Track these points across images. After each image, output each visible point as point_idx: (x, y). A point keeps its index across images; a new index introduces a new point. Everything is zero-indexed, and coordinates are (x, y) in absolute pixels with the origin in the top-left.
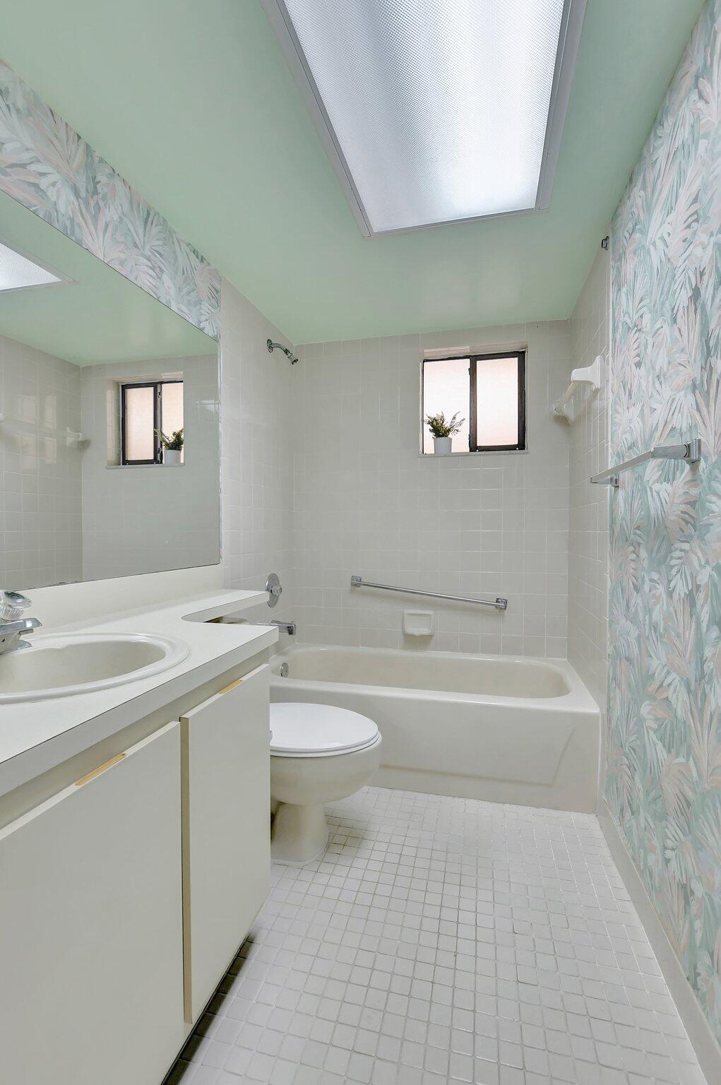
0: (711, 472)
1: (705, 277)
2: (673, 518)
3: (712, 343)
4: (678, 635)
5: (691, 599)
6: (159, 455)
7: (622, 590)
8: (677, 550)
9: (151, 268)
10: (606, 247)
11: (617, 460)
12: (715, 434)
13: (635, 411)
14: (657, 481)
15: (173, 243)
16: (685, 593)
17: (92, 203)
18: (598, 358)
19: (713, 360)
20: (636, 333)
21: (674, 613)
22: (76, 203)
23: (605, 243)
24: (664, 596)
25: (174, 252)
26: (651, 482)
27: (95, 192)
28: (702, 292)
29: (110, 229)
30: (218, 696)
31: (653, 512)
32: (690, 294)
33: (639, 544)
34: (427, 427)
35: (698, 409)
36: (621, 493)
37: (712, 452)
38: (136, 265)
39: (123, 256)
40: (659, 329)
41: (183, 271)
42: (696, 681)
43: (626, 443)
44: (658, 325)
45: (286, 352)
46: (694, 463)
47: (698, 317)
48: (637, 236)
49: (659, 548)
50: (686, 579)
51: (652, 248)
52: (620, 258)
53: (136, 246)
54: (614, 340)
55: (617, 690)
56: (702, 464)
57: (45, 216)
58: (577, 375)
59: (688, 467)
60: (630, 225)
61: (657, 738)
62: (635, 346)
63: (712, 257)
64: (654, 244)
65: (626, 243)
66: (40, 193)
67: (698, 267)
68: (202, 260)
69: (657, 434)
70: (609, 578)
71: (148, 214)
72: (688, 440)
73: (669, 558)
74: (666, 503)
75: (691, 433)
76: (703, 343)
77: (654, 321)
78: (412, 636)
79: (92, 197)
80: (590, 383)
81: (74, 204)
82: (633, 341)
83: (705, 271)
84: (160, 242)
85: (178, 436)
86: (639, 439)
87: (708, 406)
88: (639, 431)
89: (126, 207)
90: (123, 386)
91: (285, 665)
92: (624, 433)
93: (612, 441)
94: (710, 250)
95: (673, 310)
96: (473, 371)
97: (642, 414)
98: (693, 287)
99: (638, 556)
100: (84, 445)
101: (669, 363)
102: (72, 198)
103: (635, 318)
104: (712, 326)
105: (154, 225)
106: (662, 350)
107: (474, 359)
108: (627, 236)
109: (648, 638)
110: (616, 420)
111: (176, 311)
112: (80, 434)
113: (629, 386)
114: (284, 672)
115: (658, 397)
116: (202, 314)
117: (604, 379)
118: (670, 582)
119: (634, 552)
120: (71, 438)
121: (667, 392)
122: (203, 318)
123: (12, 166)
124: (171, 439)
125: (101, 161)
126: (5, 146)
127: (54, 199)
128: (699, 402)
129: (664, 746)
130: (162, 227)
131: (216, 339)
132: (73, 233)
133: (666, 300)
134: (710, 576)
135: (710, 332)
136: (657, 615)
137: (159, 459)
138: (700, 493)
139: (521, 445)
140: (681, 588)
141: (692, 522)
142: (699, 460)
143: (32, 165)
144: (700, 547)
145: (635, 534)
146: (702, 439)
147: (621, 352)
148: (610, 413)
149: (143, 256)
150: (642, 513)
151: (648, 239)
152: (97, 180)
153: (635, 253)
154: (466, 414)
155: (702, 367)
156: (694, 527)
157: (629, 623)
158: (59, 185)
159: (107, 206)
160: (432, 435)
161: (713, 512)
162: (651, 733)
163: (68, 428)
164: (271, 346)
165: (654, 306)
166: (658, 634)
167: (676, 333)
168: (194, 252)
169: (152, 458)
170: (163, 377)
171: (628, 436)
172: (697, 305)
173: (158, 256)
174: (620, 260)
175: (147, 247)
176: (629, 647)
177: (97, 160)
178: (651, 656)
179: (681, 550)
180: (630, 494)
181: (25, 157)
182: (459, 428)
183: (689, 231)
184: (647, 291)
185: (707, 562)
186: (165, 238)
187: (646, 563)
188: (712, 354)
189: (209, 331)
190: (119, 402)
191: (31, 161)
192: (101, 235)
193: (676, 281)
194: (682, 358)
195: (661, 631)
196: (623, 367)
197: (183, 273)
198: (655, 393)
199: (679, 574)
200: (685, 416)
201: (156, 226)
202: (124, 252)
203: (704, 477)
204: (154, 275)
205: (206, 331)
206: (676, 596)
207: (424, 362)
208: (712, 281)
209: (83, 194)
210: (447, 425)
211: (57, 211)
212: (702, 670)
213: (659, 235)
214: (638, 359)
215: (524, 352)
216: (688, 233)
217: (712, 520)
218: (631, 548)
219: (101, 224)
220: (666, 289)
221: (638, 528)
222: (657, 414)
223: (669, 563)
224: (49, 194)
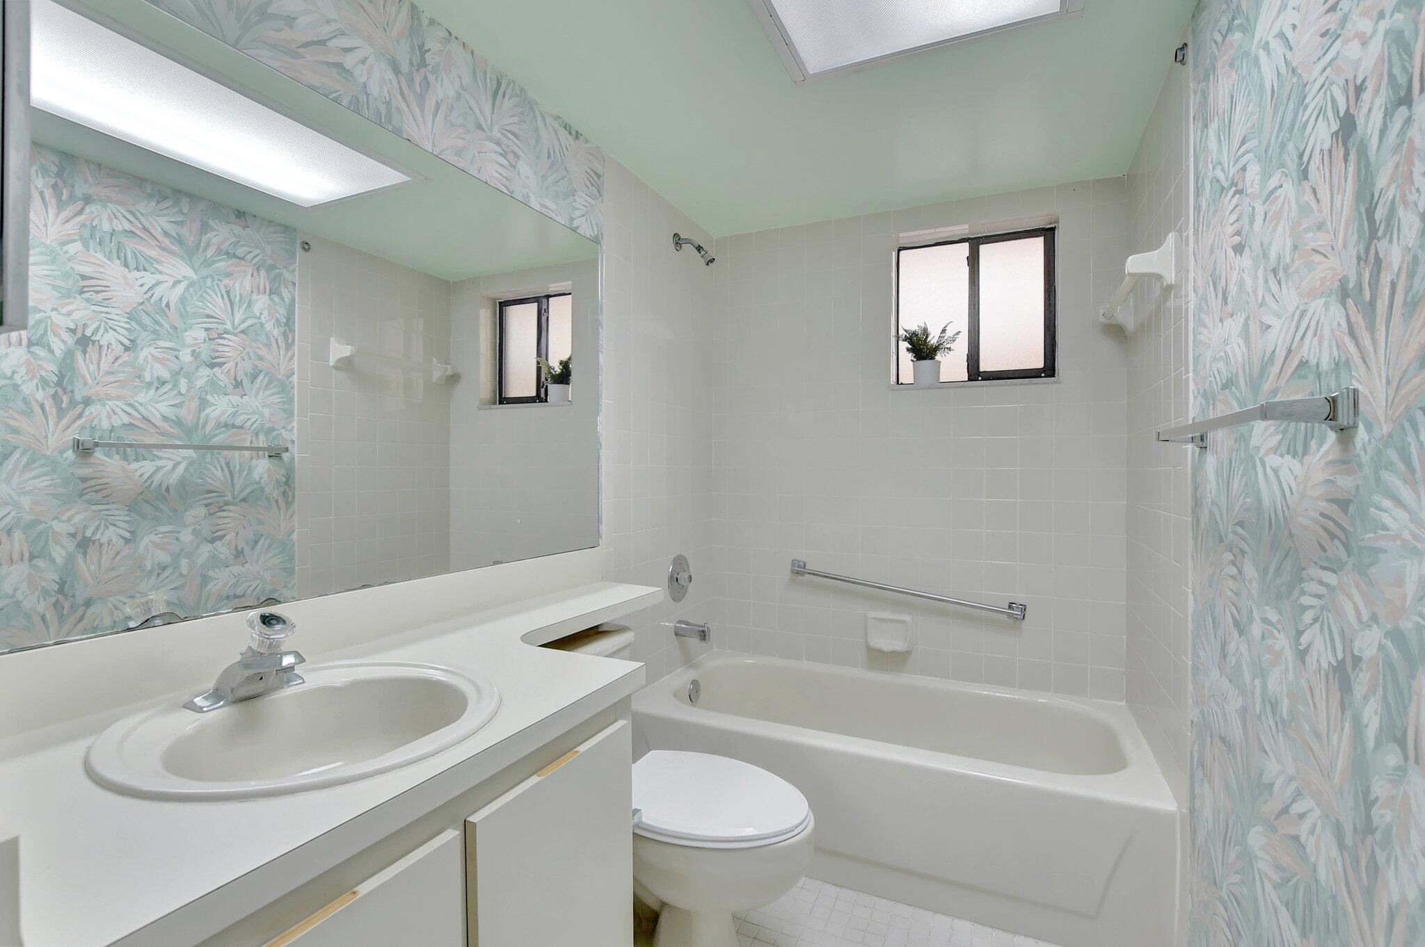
0: (1379, 453)
1: (1366, 96)
2: (1305, 522)
3: (1379, 215)
4: (1317, 735)
5: (1342, 674)
6: (543, 390)
7: (1214, 623)
8: (1312, 579)
9: (500, 154)
10: (1183, 62)
11: (1204, 402)
12: (1388, 383)
13: (1233, 326)
14: (1275, 450)
15: (535, 117)
16: (1330, 663)
17: (417, 80)
18: (1171, 238)
19: (1382, 245)
20: (1233, 196)
21: (1308, 692)
22: (395, 82)
23: (1180, 54)
24: (1289, 655)
25: (536, 130)
26: (1262, 451)
27: (423, 64)
28: (1360, 121)
29: (443, 108)
30: (534, 780)
31: (1266, 502)
32: (1335, 127)
33: (1243, 552)
34: (904, 345)
35: (1352, 334)
36: (1210, 460)
37: (1380, 412)
38: (479, 152)
39: (460, 143)
40: (1275, 189)
41: (549, 153)
42: (1355, 830)
43: (1217, 376)
44: (1273, 183)
45: (699, 248)
46: (1346, 433)
47: (1351, 169)
48: (1237, 36)
49: (1278, 568)
50: (1332, 640)
51: (1262, 54)
52: (1207, 75)
53: (480, 127)
54: (1198, 208)
55: (1206, 785)
56: (1361, 435)
57: (350, 103)
58: (1136, 264)
59: (1332, 436)
60: (1224, 21)
61: (1281, 902)
62: (1234, 217)
63: (1381, 60)
64: (1266, 47)
65: (1216, 51)
66: (344, 75)
67: (1350, 78)
68: (577, 136)
69: (1275, 369)
70: (1191, 598)
71: (499, 84)
72: (1333, 385)
73: (1297, 592)
74: (1292, 492)
75: (1338, 377)
76: (1360, 214)
77: (1266, 175)
78: (880, 651)
79: (418, 71)
80: (1158, 277)
81: (391, 83)
82: (1231, 207)
83: (1367, 84)
84: (516, 119)
85: (565, 365)
86: (1240, 371)
87: (1371, 328)
88: (1240, 360)
89: (467, 80)
90: (500, 303)
91: (695, 683)
92: (1215, 359)
93: (1195, 370)
94: (1376, 46)
95: (1301, 156)
96: (973, 261)
97: (1245, 333)
98: (1342, 114)
99: (1240, 572)
100: (454, 379)
101: (1295, 247)
102: (389, 75)
103: (1233, 171)
104: (1381, 181)
105: (507, 97)
106: (1281, 225)
107: (975, 243)
108: (1219, 38)
109: (1259, 717)
110: (1202, 338)
111: (538, 208)
112: (449, 367)
113: (1223, 281)
114: (693, 695)
115: (1273, 305)
116: (575, 209)
117: (1181, 267)
118: (1300, 633)
119: (1233, 563)
120: (437, 374)
121: (1290, 298)
122: (578, 213)
123: (306, 45)
124: (558, 369)
125: (432, 22)
126: (297, 21)
127: (363, 80)
128: (1353, 319)
129: (1294, 920)
130: (518, 99)
131: (596, 240)
132: (390, 121)
133: (1289, 140)
134: (1381, 647)
135: (1376, 198)
136: (1274, 683)
137: (543, 395)
138: (1357, 487)
139: (1049, 369)
140: (1323, 654)
141: (1343, 537)
142: (1355, 427)
143: (334, 40)
144: (1358, 586)
145: (1235, 533)
146: (1360, 388)
147: (1208, 227)
148: (1191, 325)
149: (490, 139)
150: (1248, 500)
151: (1256, 41)
152: (426, 48)
153: (1232, 65)
154: (963, 325)
155: (1359, 258)
156: (1346, 546)
157: (1224, 680)
158: (370, 61)
159: (440, 81)
160: (910, 356)
161: (1385, 528)
162: (1269, 887)
163: (435, 359)
164: (678, 241)
165: (1266, 151)
166: (1278, 719)
167: (1308, 197)
168: (565, 128)
169: (534, 394)
170: (550, 289)
171: (1221, 365)
172: (1350, 145)
173: (512, 137)
174: (1206, 79)
175: (496, 128)
176: (1225, 720)
177: (425, 22)
178: (1265, 752)
179: (1321, 583)
180: (1226, 463)
181: (325, 31)
182: (952, 346)
183: (1334, 17)
184: (1253, 127)
185: (1374, 618)
186: (522, 113)
187: (1255, 588)
188: (1380, 233)
189: (586, 230)
190: (496, 324)
191: (333, 34)
192: (429, 118)
193: (1307, 106)
194: (1321, 240)
195: (1285, 715)
196: (1212, 252)
197: (549, 156)
198: (1269, 299)
199: (1317, 625)
200: (1325, 343)
201: (509, 100)
202: (462, 138)
203: (1365, 458)
204: (505, 162)
205: (581, 231)
206: (1311, 660)
207: (899, 251)
208: (1380, 101)
209: (405, 68)
210: (933, 340)
211: (368, 95)
212: (1369, 818)
213: (1275, 31)
214: (1237, 239)
215: (1053, 229)
216: (1332, 21)
217: (1383, 544)
218: (1228, 556)
219: (430, 103)
220: (1288, 121)
221: (1241, 524)
222: (1272, 335)
223: (1297, 600)
224: (356, 73)
